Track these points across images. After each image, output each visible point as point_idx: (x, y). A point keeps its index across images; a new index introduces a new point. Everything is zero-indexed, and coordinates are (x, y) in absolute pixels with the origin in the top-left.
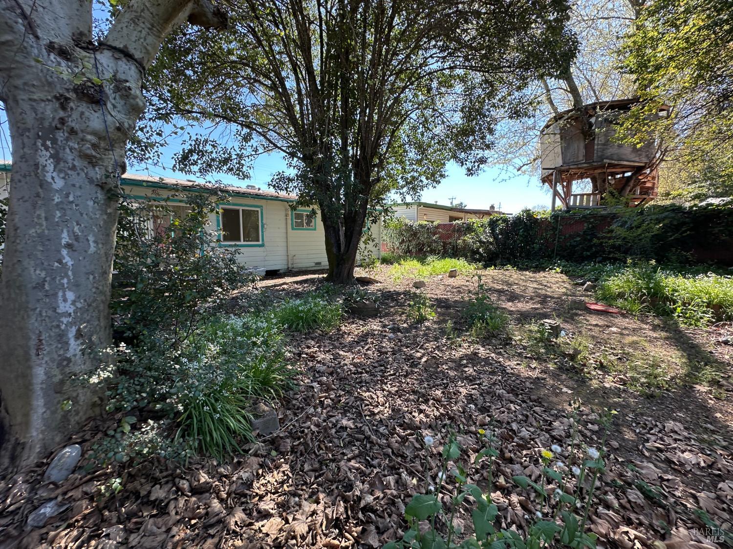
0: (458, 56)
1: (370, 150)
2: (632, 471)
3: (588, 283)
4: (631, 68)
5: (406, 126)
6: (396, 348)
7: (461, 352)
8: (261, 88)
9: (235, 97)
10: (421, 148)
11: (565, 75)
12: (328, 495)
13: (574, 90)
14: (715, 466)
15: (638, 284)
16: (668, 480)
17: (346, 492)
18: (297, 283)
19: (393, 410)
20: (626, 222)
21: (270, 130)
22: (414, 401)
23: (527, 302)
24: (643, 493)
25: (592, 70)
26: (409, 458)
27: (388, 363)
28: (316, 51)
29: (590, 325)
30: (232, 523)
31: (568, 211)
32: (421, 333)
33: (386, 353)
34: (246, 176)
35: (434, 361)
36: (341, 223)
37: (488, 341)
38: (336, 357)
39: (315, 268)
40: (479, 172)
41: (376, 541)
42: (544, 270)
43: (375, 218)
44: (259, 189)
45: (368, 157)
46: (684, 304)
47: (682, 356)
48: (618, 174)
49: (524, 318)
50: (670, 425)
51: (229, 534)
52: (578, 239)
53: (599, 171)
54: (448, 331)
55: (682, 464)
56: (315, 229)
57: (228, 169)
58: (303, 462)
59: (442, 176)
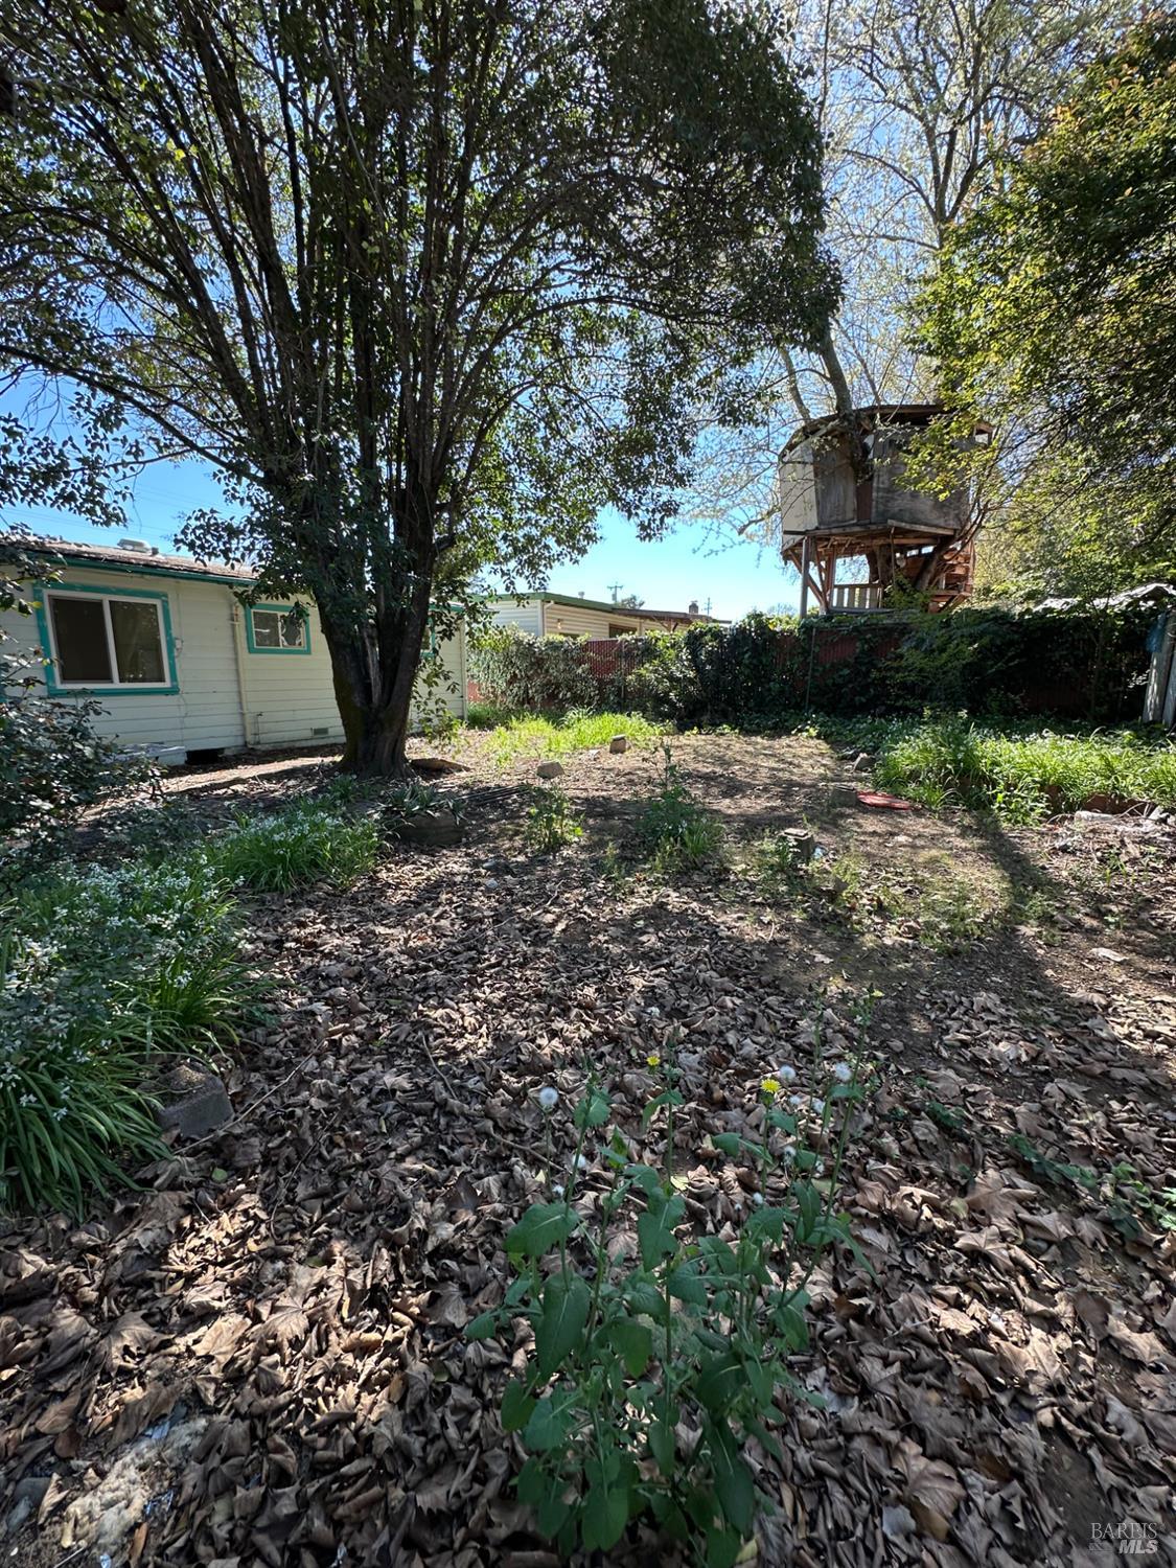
0: (616, 276)
1: (428, 471)
2: (922, 1087)
3: (862, 755)
4: (930, 345)
5: (508, 423)
6: (502, 908)
7: (637, 903)
8: (140, 291)
9: (67, 308)
10: (544, 475)
11: (820, 343)
12: (354, 1241)
13: (836, 378)
14: (1041, 1059)
15: (940, 753)
16: (974, 1094)
17: (393, 1227)
18: (268, 777)
19: (496, 1040)
20: (923, 640)
21: (170, 402)
22: (540, 1015)
23: (758, 797)
24: (936, 1123)
25: (870, 341)
26: (529, 1133)
27: (484, 941)
28: (282, 214)
29: (864, 833)
30: (116, 1352)
31: (828, 619)
32: (555, 872)
33: (481, 921)
34: (111, 518)
35: (580, 927)
36: (370, 637)
37: (686, 879)
38: (368, 939)
39: (314, 743)
40: (664, 532)
41: (462, 1312)
42: (789, 734)
43: (449, 626)
44: (155, 552)
45: (426, 486)
46: (1008, 787)
47: (1003, 877)
48: (911, 549)
49: (751, 827)
50: (982, 998)
51: (110, 1379)
52: (846, 672)
53: (881, 542)
54: (608, 863)
55: (995, 1064)
56: (308, 652)
57: (60, 496)
58: (294, 1181)
59: (589, 537)
